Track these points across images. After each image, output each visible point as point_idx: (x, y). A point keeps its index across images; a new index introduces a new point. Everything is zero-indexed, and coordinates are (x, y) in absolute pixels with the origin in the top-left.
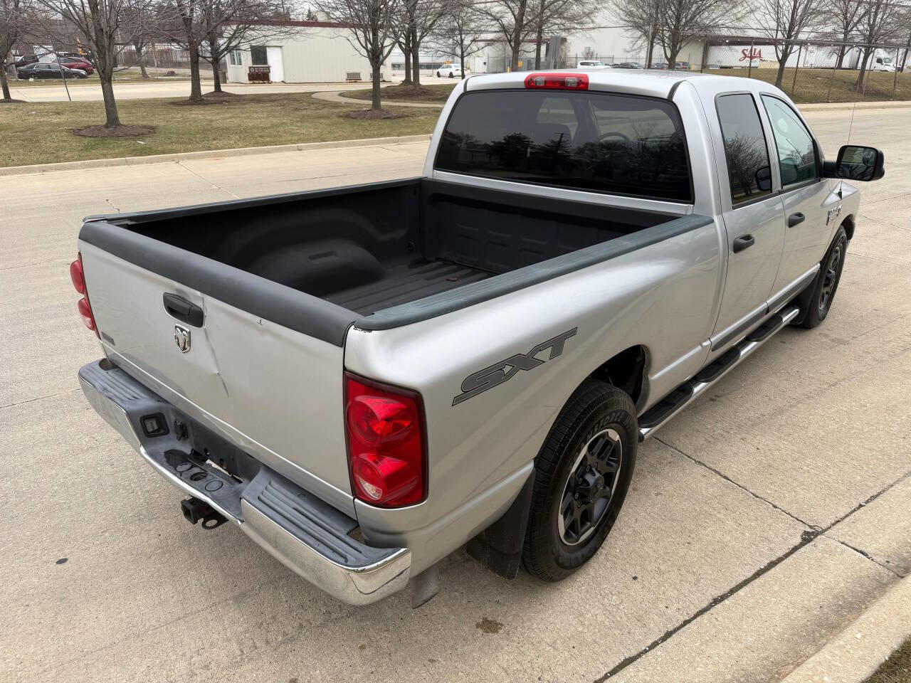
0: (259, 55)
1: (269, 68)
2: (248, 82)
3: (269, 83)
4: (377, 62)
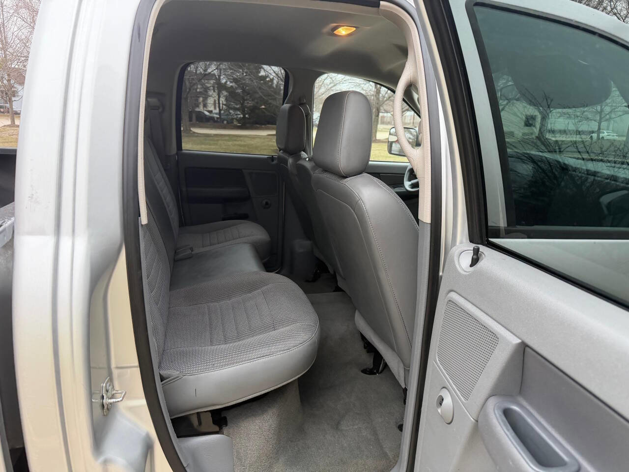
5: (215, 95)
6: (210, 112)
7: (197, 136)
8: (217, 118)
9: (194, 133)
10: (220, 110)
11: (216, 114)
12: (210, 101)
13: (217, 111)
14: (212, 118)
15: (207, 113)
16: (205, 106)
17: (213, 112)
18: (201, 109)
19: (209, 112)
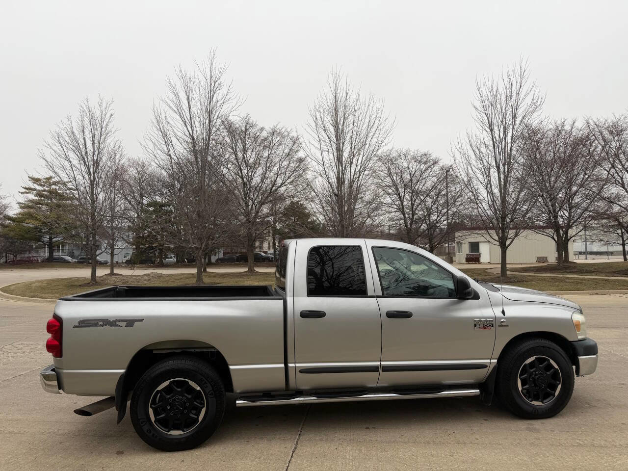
0: (475, 247)
1: (480, 254)
2: (465, 263)
3: (479, 263)
4: (504, 248)
5: (270, 239)
6: (266, 253)
7: (260, 275)
8: (272, 258)
9: (257, 272)
10: (275, 251)
11: (271, 254)
12: (266, 244)
13: (272, 251)
14: (268, 258)
15: (263, 254)
16: (261, 247)
17: (269, 252)
18: (257, 251)
19: (264, 252)
